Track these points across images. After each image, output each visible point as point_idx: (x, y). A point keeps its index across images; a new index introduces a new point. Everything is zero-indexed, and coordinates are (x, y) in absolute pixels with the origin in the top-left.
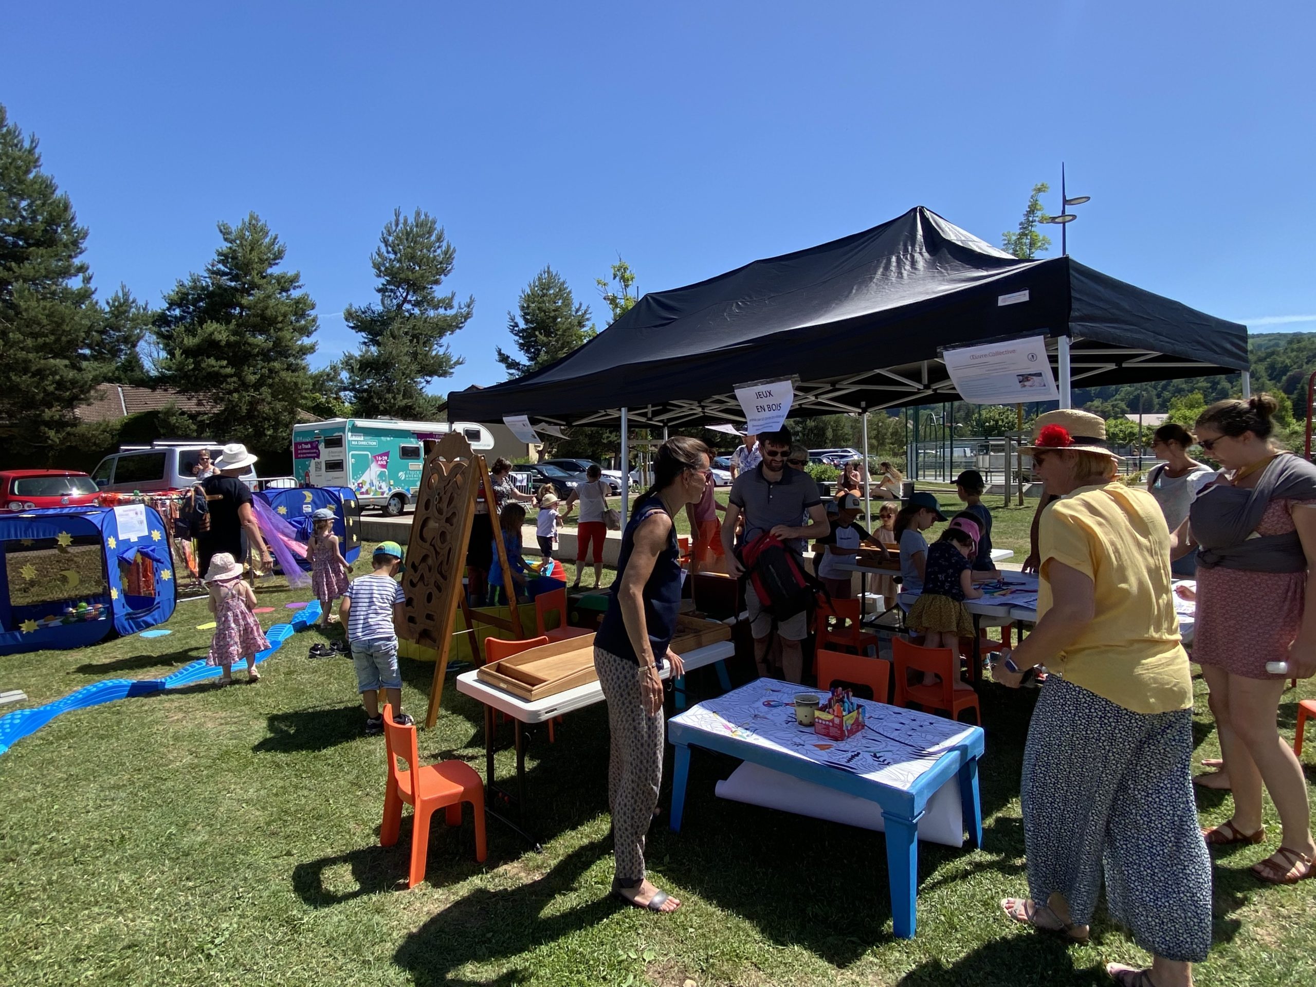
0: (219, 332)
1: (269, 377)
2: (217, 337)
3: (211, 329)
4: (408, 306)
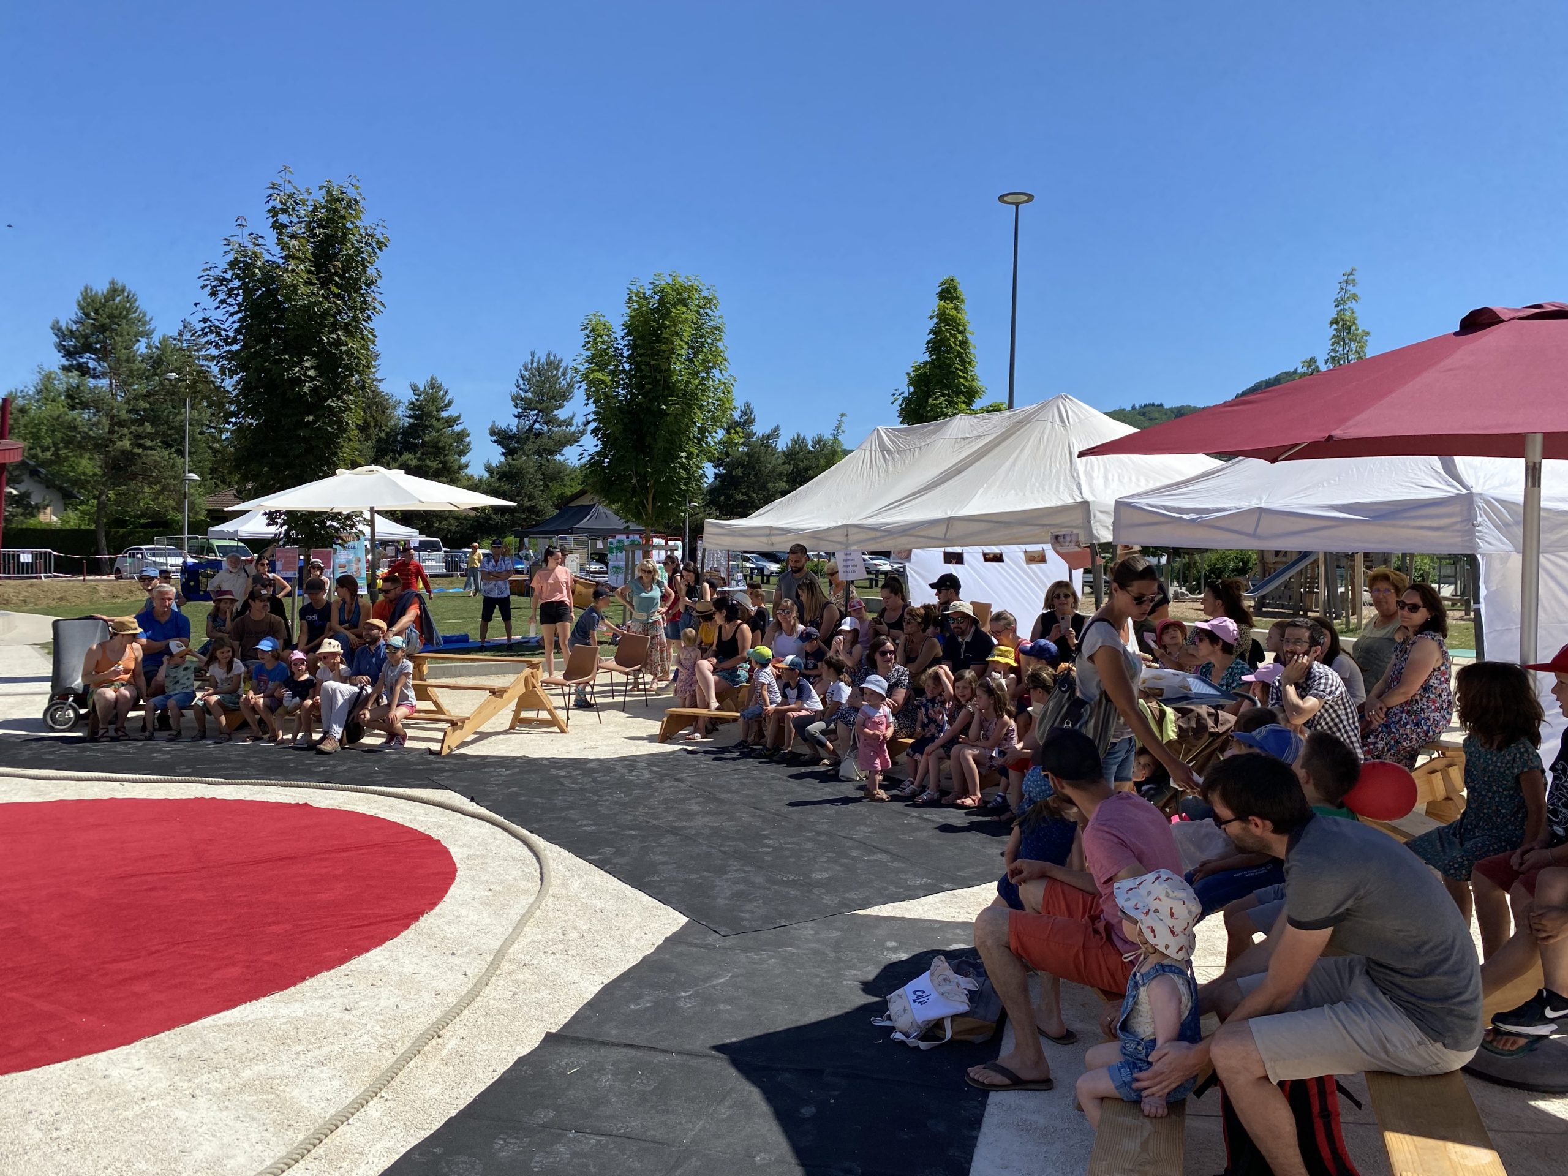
4: (537, 426)
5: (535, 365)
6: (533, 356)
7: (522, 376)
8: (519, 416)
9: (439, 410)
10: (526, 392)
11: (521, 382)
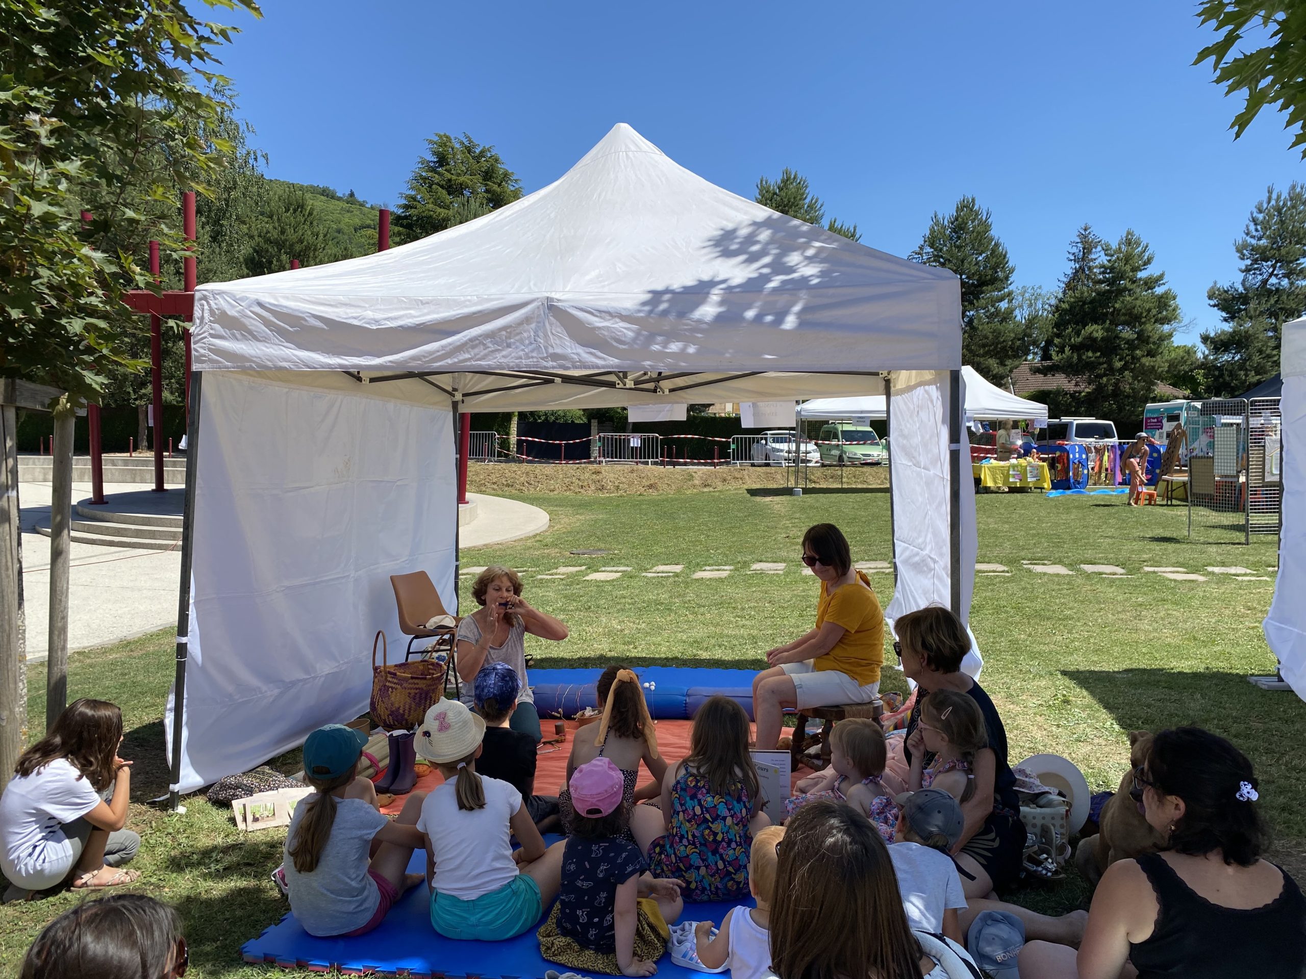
0: (1096, 331)
1: (1132, 363)
2: (1095, 335)
3: (1091, 330)
4: (1273, 280)
5: (1273, 202)
6: (1270, 192)
7: (1254, 221)
8: (1247, 270)
9: (1135, 269)
10: (1260, 239)
11: (1252, 227)
